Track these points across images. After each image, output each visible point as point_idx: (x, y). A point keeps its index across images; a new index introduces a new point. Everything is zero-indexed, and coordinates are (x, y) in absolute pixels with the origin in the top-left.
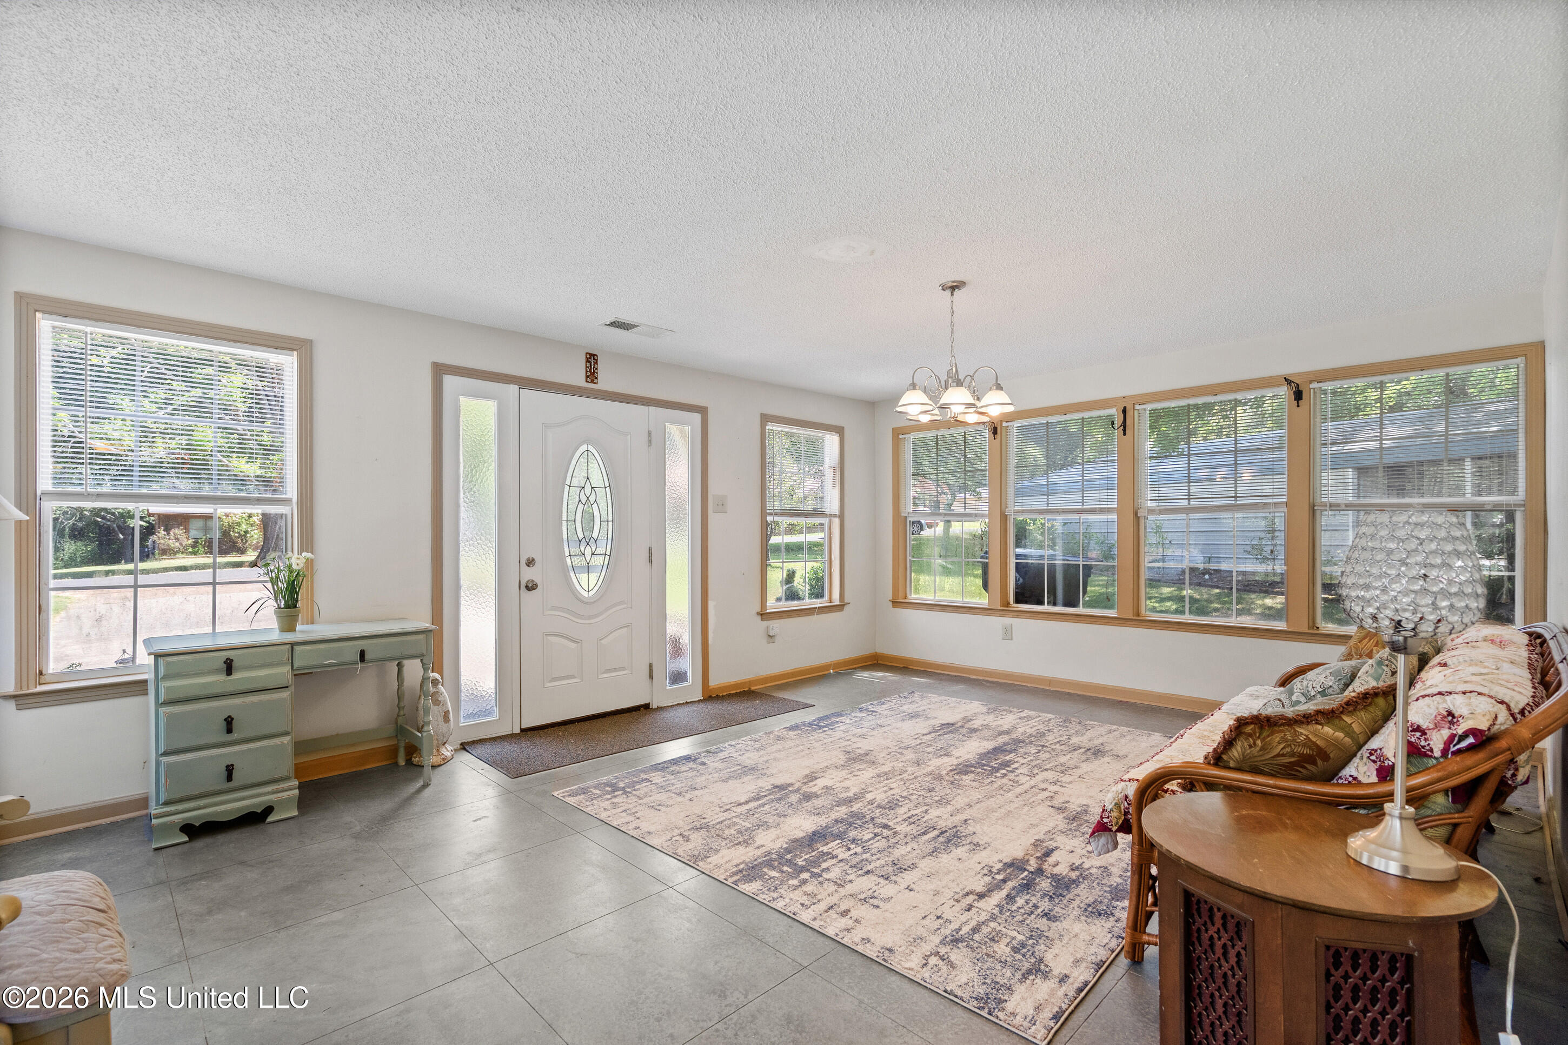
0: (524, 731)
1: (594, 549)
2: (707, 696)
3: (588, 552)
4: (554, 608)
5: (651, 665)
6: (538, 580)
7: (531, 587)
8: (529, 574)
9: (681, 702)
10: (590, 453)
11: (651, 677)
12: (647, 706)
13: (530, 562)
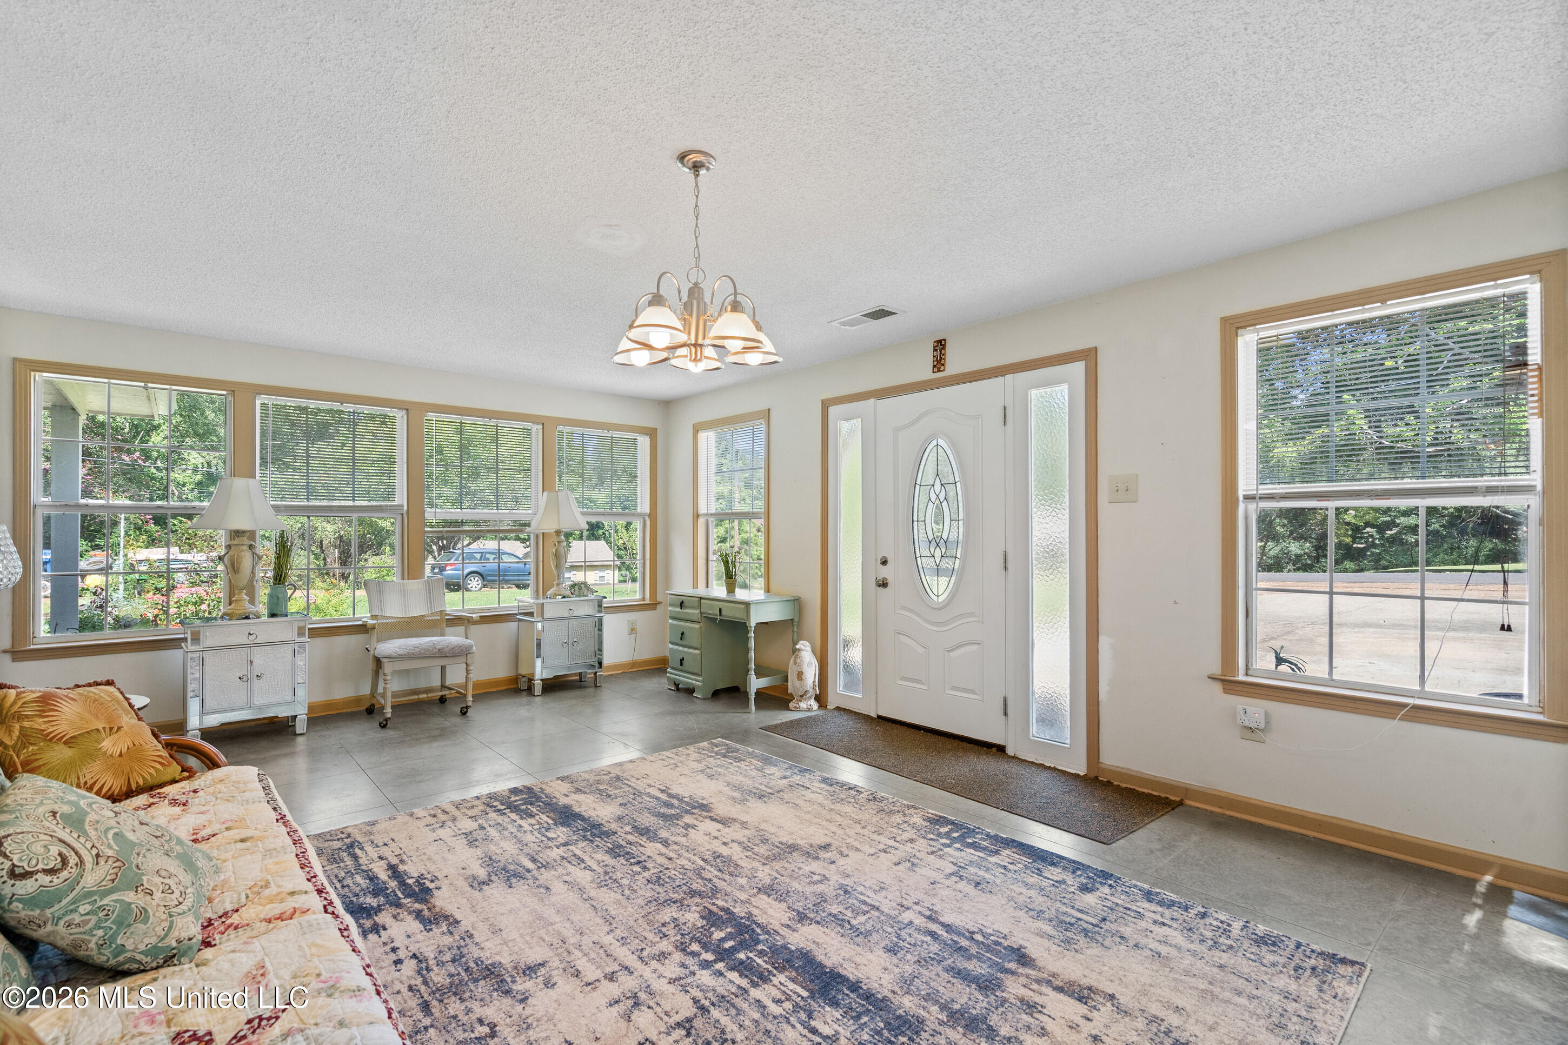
0: (879, 717)
1: (943, 551)
2: (1092, 775)
3: (938, 554)
4: (903, 608)
5: (1005, 700)
6: (890, 580)
7: (883, 584)
8: (884, 572)
9: (1048, 765)
10: (940, 450)
11: (1006, 714)
12: (1001, 749)
13: (884, 562)
